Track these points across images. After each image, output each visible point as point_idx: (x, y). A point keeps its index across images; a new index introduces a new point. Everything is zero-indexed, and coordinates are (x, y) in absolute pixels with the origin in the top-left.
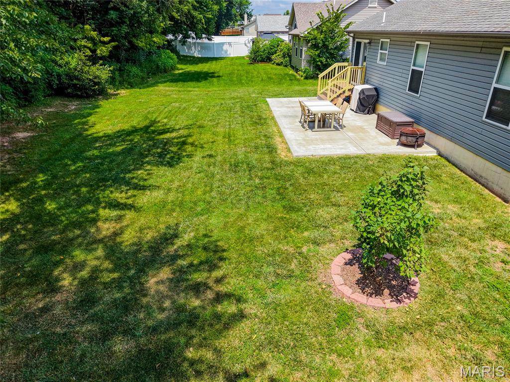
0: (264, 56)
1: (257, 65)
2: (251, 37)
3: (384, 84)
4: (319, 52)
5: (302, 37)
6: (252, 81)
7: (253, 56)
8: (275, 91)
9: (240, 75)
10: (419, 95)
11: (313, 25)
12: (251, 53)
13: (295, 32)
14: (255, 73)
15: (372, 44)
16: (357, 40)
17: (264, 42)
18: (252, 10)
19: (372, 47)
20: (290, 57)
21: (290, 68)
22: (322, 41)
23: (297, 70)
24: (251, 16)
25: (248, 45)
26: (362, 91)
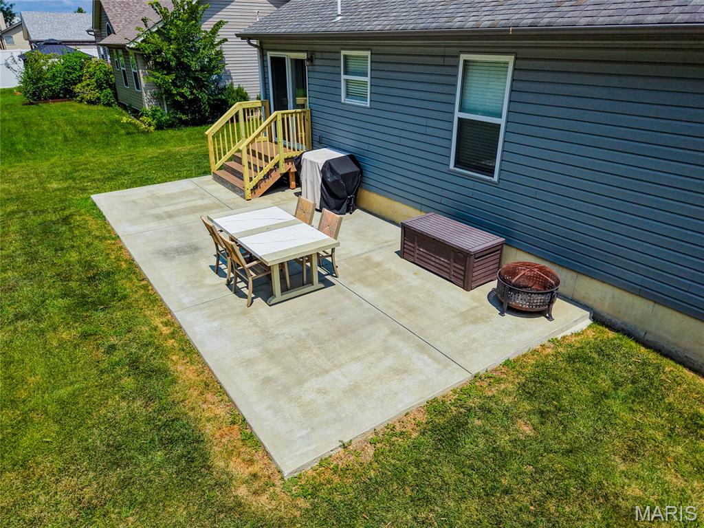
0: (57, 88)
1: (45, 106)
2: (17, 53)
3: (372, 148)
4: (173, 76)
5: (132, 49)
6: (42, 145)
7: (31, 88)
8: (104, 165)
9: (9, 131)
10: (495, 179)
11: (150, 26)
12: (25, 82)
13: (109, 40)
14: (46, 126)
15: (317, 62)
16: (269, 54)
17: (50, 61)
18: (11, 5)
19: (317, 68)
20: (113, 87)
21: (117, 107)
22: (175, 56)
23: (136, 113)
24: (13, 16)
25: (15, 67)
26: (329, 167)
